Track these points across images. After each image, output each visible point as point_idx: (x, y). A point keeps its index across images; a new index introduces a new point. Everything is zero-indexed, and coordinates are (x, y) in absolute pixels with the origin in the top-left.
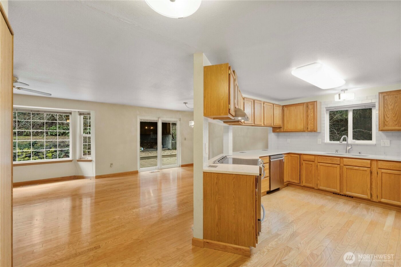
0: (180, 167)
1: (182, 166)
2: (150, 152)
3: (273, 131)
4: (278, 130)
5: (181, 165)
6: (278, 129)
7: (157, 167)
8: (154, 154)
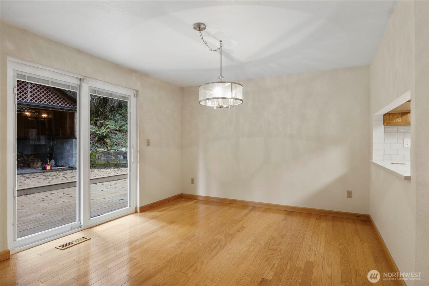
0: (136, 212)
1: (144, 209)
2: (26, 176)
3: (384, 120)
4: (399, 120)
5: (140, 208)
6: (398, 117)
7: (77, 222)
8: (39, 180)
